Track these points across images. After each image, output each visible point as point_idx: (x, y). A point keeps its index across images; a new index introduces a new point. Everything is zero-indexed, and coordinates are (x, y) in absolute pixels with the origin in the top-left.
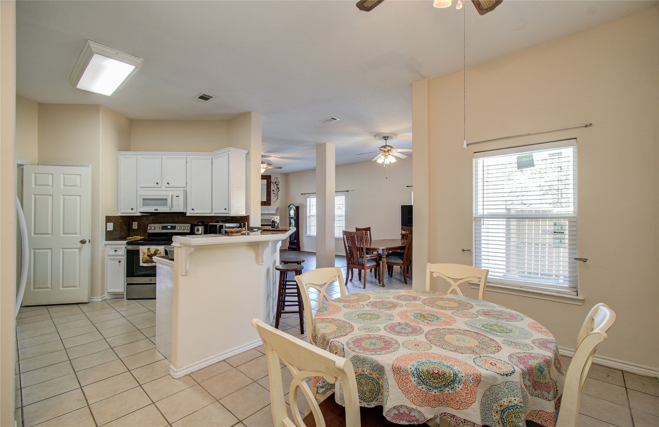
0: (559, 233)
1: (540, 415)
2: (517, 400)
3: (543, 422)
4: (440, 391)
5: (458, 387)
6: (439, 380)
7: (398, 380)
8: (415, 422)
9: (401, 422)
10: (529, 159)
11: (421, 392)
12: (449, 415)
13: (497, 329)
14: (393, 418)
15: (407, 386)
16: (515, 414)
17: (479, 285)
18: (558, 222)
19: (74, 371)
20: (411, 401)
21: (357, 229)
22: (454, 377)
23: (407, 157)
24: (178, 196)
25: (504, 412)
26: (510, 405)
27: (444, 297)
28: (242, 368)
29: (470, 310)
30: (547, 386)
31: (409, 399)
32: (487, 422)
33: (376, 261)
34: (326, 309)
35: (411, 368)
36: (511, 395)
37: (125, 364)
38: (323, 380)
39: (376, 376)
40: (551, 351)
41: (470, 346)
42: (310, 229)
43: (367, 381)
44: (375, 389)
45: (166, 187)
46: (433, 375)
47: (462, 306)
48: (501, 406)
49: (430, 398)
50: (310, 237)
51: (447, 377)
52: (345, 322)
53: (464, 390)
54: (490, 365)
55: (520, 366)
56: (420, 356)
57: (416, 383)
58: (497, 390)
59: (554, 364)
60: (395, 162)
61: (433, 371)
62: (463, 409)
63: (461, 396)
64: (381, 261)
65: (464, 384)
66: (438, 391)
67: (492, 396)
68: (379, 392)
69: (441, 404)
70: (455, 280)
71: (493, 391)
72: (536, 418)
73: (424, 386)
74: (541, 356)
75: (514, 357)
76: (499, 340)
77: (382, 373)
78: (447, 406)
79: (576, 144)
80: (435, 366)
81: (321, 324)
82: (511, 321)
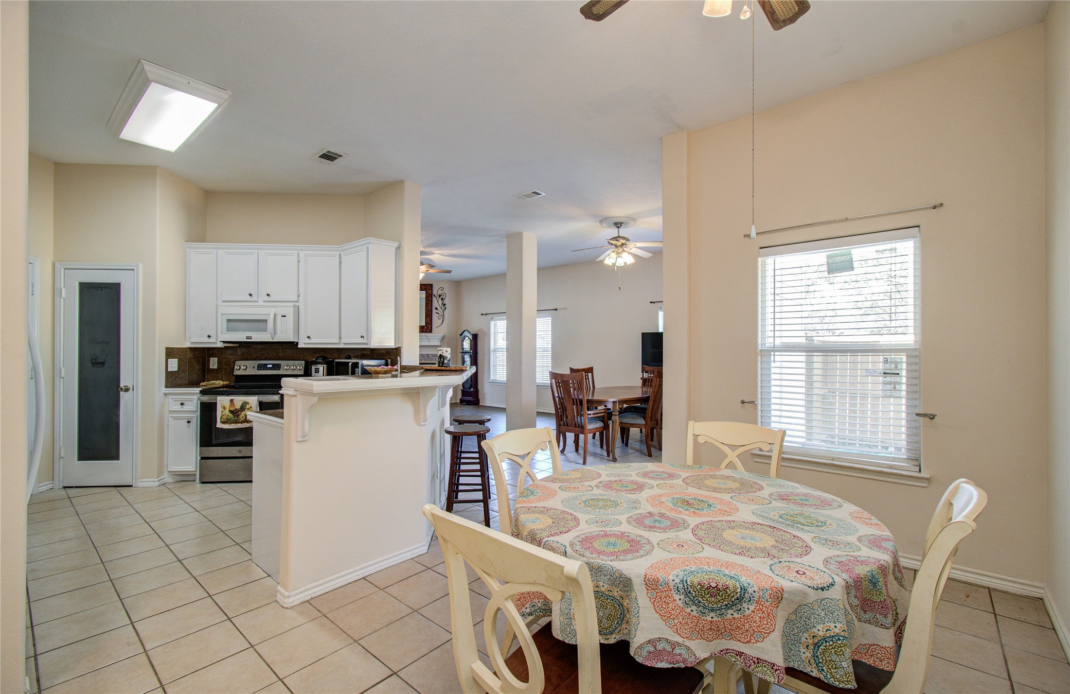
0: (893, 374)
1: (873, 651)
2: (838, 627)
3: (876, 661)
4: (720, 615)
5: (748, 609)
6: (718, 597)
7: (654, 599)
8: (682, 664)
9: (659, 664)
10: (846, 259)
11: (690, 616)
12: (734, 652)
13: (802, 520)
14: (646, 658)
15: (668, 607)
16: (836, 649)
17: (770, 457)
18: (891, 358)
19: (119, 597)
20: (675, 631)
21: (572, 370)
22: (742, 592)
23: (652, 255)
24: (285, 316)
25: (819, 647)
26: (828, 635)
27: (717, 473)
28: (393, 590)
29: (758, 493)
30: (882, 607)
31: (672, 628)
32: (792, 662)
33: (603, 421)
34: (532, 493)
35: (673, 580)
36: (830, 620)
37: (202, 586)
38: (531, 603)
39: (619, 594)
40: (888, 553)
41: (762, 546)
42: (495, 370)
43: (604, 602)
44: (616, 614)
45: (265, 301)
46: (708, 590)
47: (745, 487)
48: (813, 637)
49: (703, 626)
50: (495, 383)
51: (731, 593)
52: (564, 512)
53: (758, 612)
54: (796, 574)
55: (841, 575)
56: (687, 562)
57: (683, 603)
58: (808, 612)
59: (893, 574)
60: (633, 263)
61: (709, 584)
62: (755, 642)
63: (753, 622)
64: (611, 421)
65: (756, 603)
66: (716, 616)
67: (799, 622)
68: (623, 618)
69: (721, 636)
70: (733, 447)
71: (802, 614)
72: (866, 656)
73: (694, 608)
74: (873, 560)
75: (832, 562)
76: (807, 537)
77: (628, 589)
78: (731, 639)
79: (919, 235)
80: (711, 577)
81: (526, 515)
82: (823, 508)
